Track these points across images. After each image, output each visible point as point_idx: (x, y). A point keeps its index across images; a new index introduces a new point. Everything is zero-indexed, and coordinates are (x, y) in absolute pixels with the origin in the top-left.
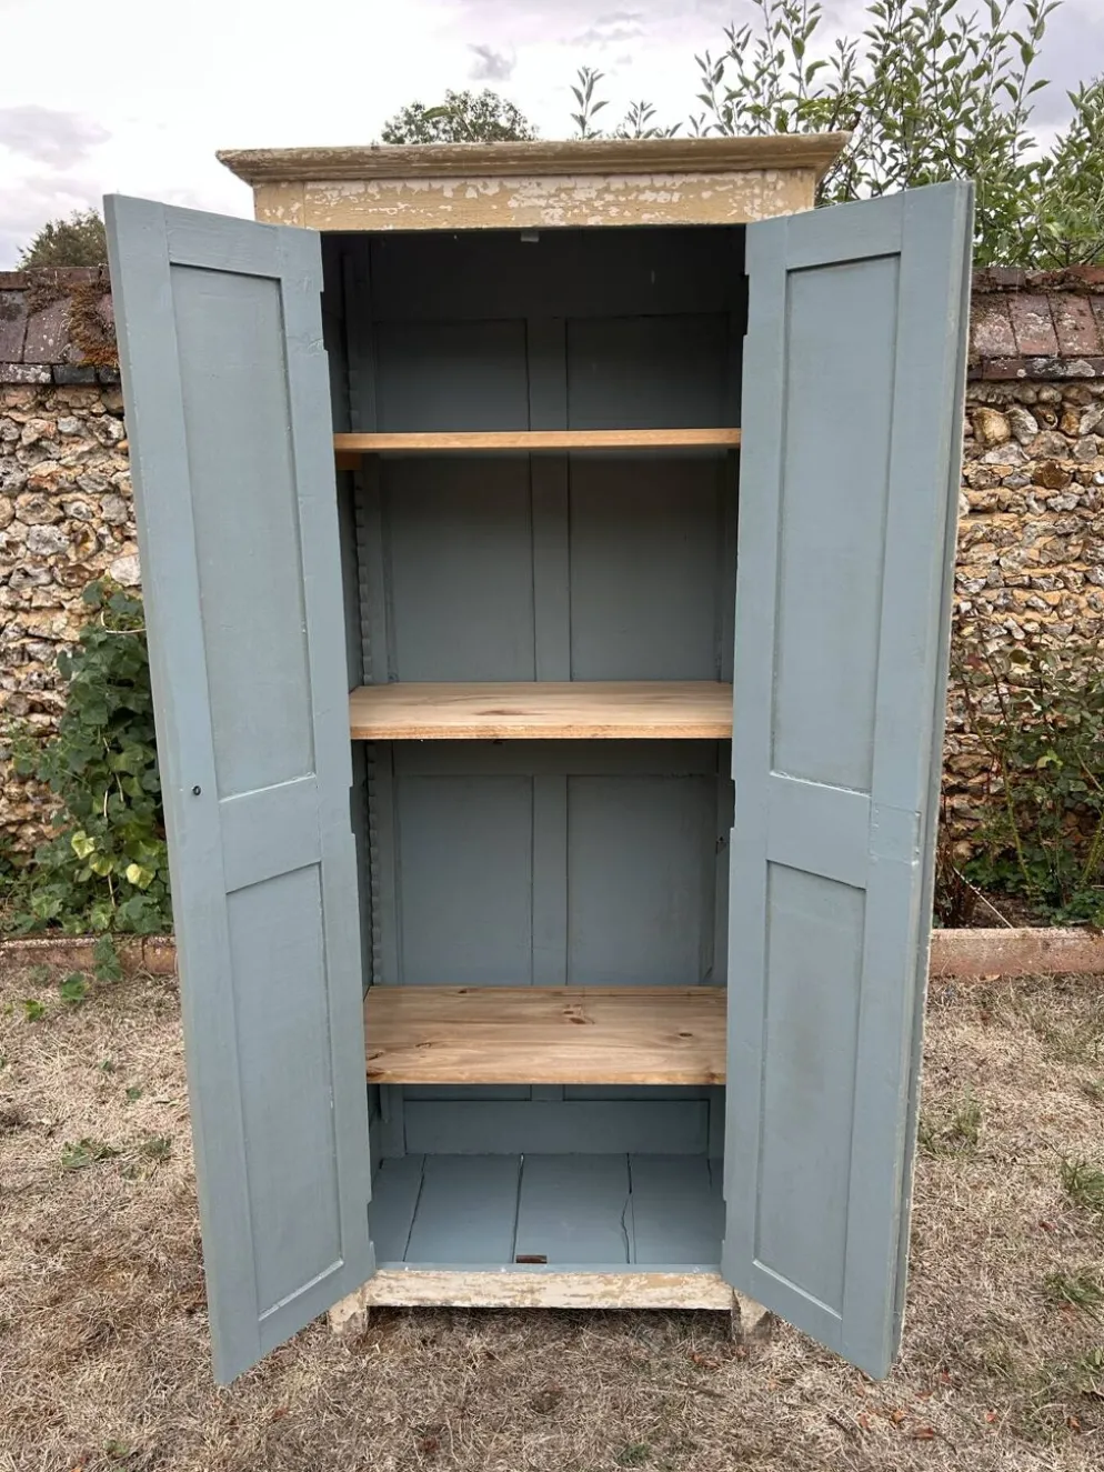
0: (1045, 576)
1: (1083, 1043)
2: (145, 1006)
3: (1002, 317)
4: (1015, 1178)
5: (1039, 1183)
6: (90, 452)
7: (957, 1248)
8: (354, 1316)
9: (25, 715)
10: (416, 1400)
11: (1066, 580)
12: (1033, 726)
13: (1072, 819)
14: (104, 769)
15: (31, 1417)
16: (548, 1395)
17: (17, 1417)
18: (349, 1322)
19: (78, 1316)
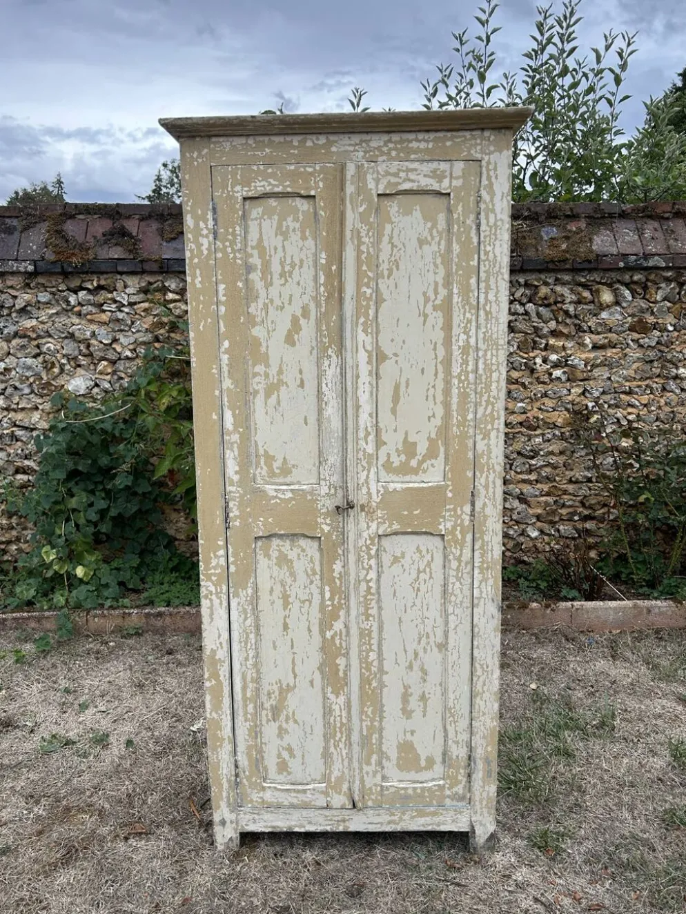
0: (639, 386)
1: (676, 670)
2: (88, 654)
3: (608, 232)
4: (639, 751)
5: (654, 754)
6: (57, 313)
7: (607, 794)
8: (231, 839)
9: (13, 475)
10: (273, 891)
11: (652, 389)
12: (634, 478)
13: (660, 535)
14: (62, 507)
15: (28, 904)
16: (356, 887)
17: (18, 905)
18: (228, 843)
19: (55, 842)
